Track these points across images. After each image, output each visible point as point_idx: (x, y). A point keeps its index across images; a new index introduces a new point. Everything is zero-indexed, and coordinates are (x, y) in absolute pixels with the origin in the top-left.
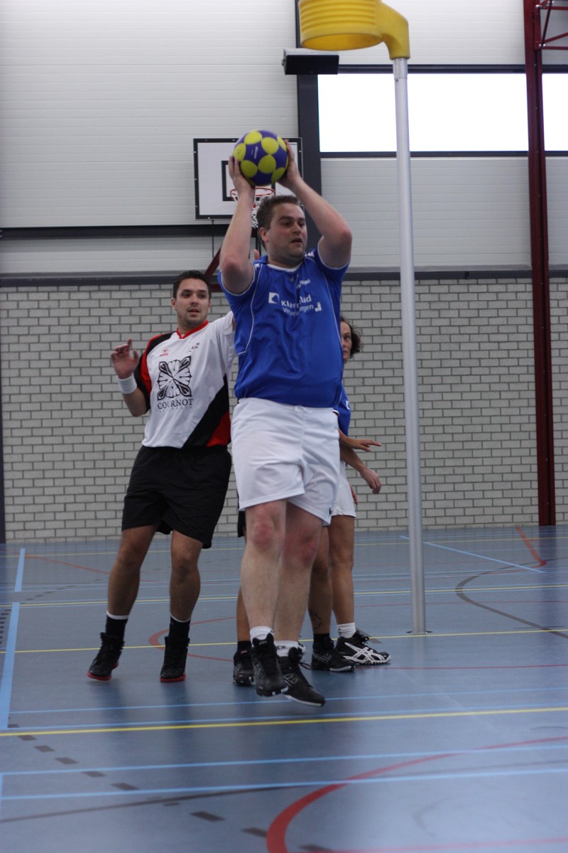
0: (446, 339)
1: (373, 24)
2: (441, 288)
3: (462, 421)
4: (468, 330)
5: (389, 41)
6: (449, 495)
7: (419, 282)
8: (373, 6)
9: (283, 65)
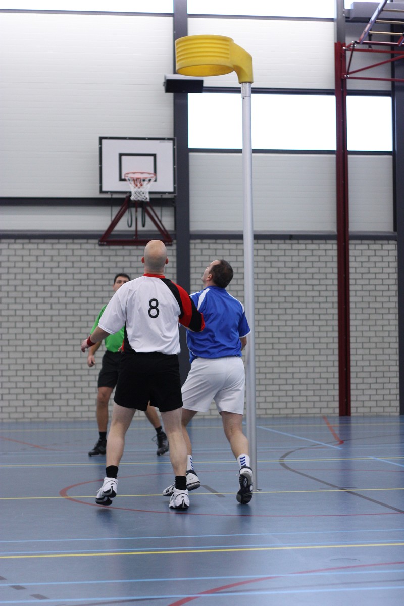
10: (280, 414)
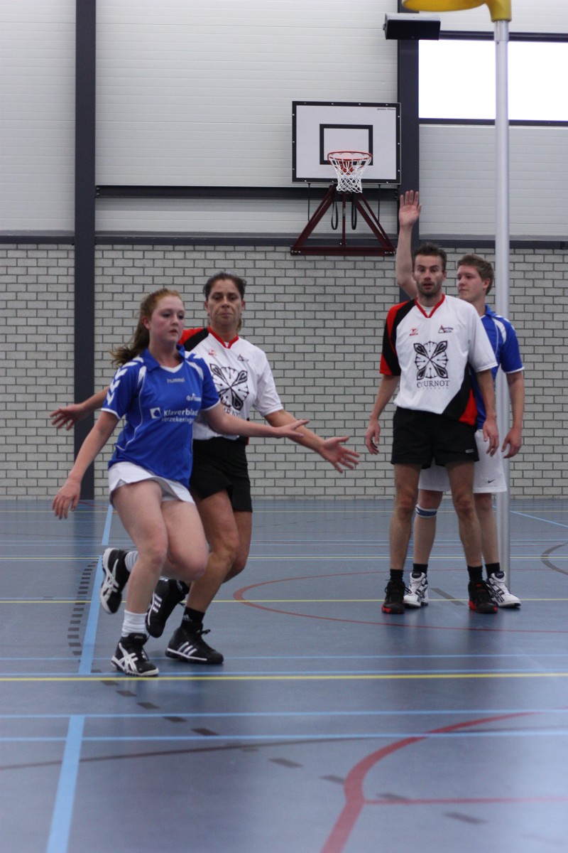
7: (514, 251)
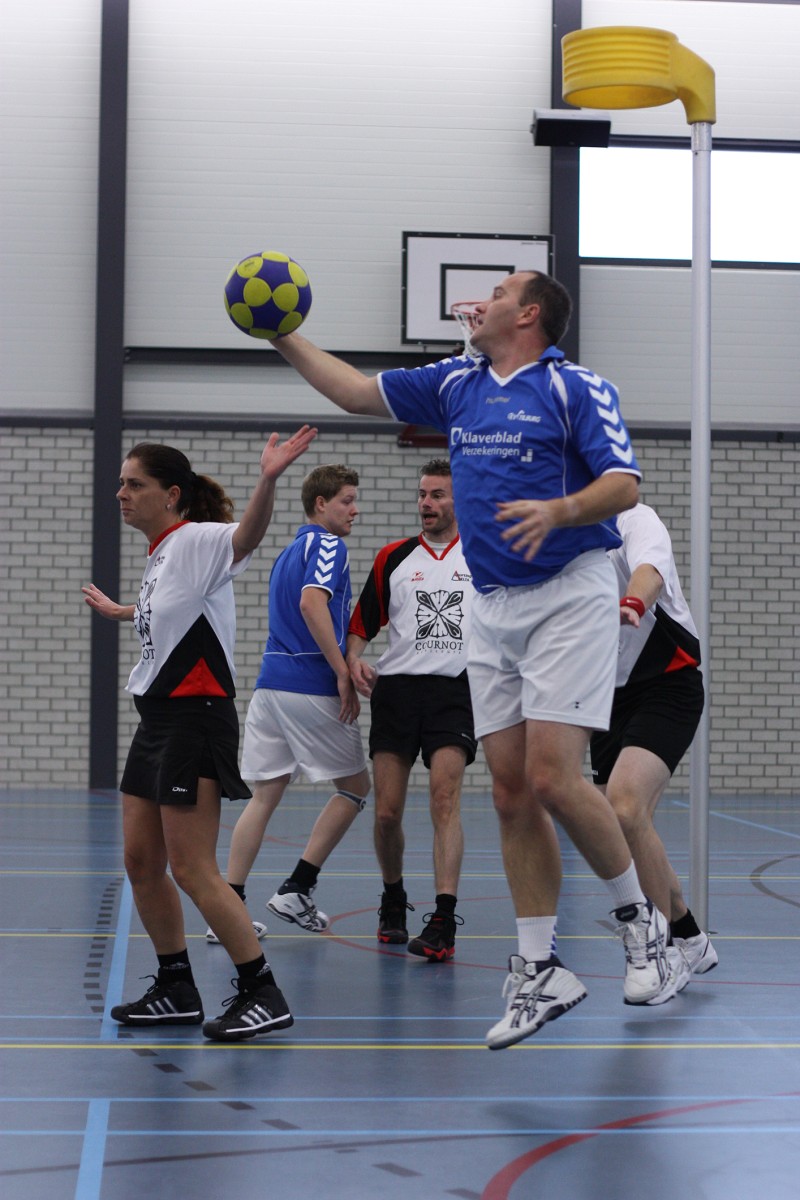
0: (748, 525)
1: (666, 72)
2: (743, 453)
3: (765, 642)
4: (779, 514)
5: (688, 98)
6: (744, 747)
8: (666, 47)
9: (532, 132)
10: (750, 788)
